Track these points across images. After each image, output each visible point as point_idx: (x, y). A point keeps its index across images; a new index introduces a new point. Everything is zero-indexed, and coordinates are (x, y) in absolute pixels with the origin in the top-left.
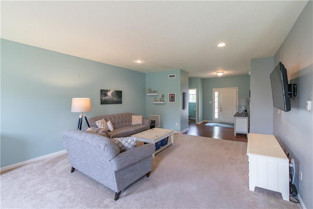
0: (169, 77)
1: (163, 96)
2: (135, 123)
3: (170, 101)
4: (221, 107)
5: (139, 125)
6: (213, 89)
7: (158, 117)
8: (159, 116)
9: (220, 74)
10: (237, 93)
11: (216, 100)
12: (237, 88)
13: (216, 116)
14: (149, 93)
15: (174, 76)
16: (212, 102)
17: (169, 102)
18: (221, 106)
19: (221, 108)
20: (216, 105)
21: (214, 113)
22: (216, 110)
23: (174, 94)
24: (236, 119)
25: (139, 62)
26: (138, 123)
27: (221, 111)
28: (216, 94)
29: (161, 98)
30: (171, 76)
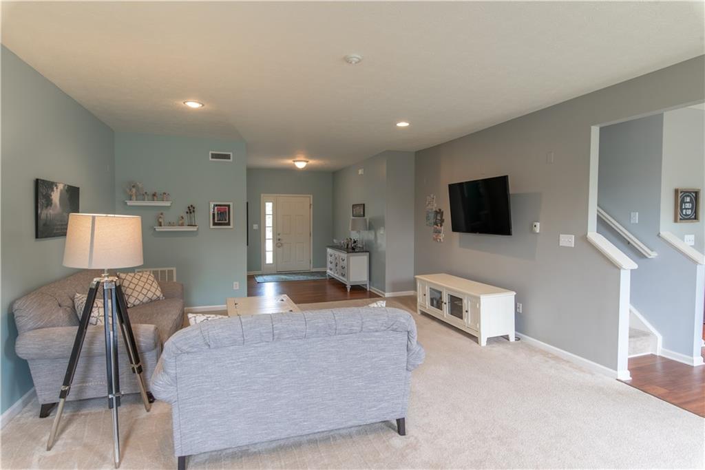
0: (212, 158)
1: (191, 210)
2: (141, 297)
3: (215, 224)
4: (279, 237)
5: (155, 300)
6: (262, 195)
7: (171, 272)
8: (174, 269)
9: (301, 165)
10: (312, 206)
11: (269, 221)
12: (312, 196)
13: (269, 259)
14: (134, 197)
15: (227, 157)
16: (260, 227)
17: (212, 227)
18: (279, 234)
19: (279, 240)
20: (269, 234)
21: (265, 251)
22: (269, 245)
23: (229, 206)
24: (351, 258)
25: (193, 105)
26: (150, 295)
27: (279, 247)
28: (269, 207)
29: (185, 215)
30: (216, 154)
